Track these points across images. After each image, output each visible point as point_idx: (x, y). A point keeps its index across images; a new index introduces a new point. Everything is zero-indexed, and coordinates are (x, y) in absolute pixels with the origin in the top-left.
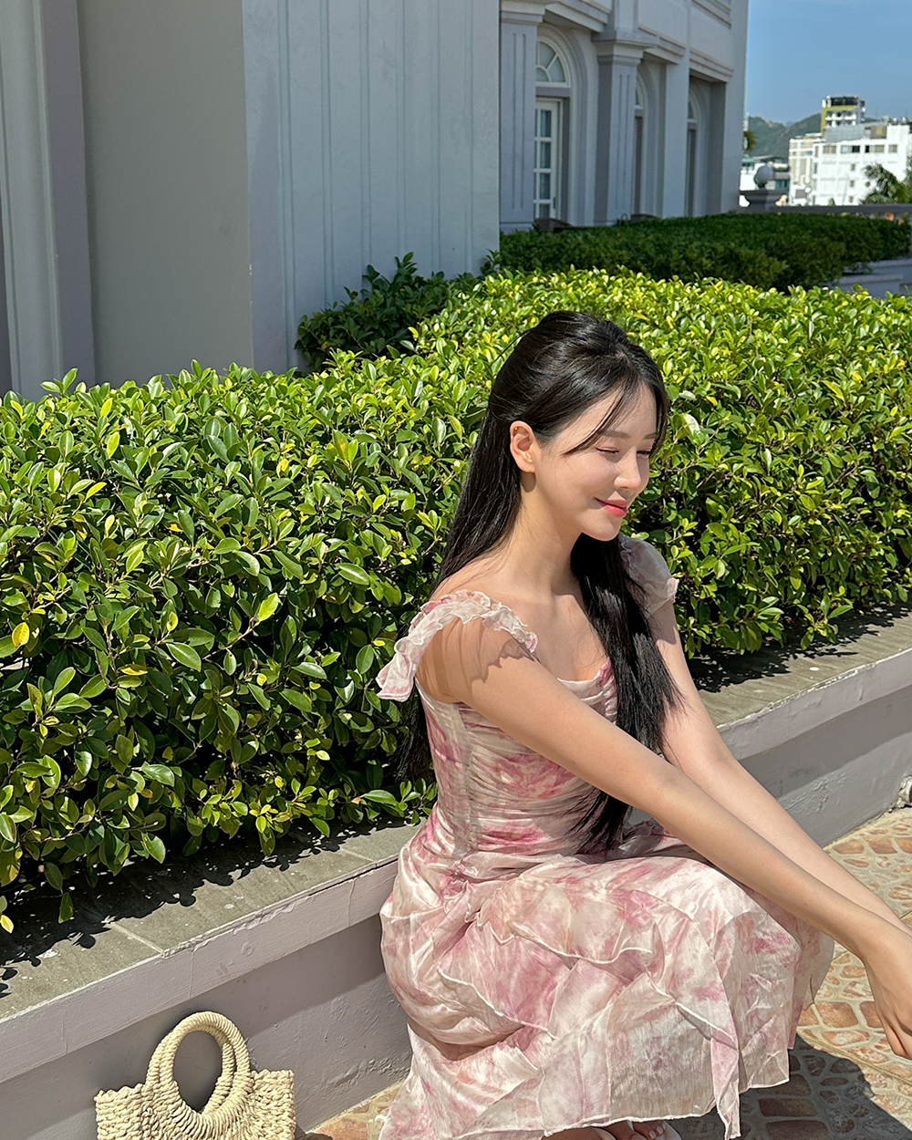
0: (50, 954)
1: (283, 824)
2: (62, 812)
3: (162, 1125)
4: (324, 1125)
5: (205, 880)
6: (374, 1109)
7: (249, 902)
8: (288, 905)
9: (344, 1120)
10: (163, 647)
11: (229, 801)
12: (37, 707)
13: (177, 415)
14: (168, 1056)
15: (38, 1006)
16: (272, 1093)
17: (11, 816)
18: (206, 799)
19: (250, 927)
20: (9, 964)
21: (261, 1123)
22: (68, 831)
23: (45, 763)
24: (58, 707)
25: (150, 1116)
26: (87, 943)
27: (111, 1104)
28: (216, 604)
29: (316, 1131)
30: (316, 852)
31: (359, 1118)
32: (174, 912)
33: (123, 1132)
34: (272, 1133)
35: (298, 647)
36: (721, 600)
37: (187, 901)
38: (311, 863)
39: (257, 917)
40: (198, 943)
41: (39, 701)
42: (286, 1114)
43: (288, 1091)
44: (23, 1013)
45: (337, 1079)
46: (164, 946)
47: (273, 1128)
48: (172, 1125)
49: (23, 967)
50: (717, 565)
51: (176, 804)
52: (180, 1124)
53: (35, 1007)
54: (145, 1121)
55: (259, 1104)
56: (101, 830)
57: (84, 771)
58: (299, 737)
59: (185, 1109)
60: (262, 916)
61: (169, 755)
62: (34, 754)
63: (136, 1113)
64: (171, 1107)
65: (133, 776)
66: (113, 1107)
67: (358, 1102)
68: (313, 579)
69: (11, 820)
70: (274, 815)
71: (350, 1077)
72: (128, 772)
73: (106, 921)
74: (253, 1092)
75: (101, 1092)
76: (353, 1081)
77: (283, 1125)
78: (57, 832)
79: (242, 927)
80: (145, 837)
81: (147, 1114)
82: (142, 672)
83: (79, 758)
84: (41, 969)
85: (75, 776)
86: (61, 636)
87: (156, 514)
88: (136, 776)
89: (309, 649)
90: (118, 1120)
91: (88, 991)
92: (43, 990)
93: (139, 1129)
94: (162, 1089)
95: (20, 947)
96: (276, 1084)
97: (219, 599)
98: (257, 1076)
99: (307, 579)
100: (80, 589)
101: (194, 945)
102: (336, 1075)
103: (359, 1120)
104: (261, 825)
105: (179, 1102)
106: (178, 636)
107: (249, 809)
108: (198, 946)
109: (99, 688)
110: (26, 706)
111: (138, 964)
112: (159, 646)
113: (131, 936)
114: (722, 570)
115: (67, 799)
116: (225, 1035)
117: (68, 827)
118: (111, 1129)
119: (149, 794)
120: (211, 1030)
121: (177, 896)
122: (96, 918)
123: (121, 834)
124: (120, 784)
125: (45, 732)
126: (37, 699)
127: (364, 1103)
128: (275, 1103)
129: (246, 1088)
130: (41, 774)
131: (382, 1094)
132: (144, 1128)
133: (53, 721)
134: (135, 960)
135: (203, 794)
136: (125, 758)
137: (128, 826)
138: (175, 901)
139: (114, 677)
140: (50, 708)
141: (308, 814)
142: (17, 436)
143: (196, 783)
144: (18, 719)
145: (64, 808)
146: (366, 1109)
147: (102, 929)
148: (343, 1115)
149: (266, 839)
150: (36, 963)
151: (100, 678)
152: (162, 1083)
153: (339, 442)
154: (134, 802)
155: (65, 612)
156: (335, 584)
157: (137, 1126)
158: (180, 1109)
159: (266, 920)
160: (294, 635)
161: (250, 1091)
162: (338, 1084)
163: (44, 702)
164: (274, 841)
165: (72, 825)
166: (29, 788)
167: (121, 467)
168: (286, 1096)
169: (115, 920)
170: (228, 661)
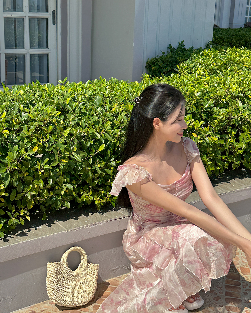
0: (40, 227)
1: (103, 203)
2: (44, 193)
3: (63, 272)
4: (109, 280)
5: (82, 215)
6: (122, 278)
7: (91, 221)
8: (101, 223)
9: (114, 279)
10: (73, 155)
11: (89, 195)
12: (39, 167)
13: (90, 93)
14: (66, 256)
15: (34, 239)
16: (93, 269)
17: (30, 193)
18: (82, 194)
19: (90, 227)
20: (30, 228)
21: (89, 276)
22: (46, 198)
23: (40, 181)
24: (44, 168)
25: (60, 270)
26: (49, 226)
27: (50, 265)
28: (88, 145)
29: (106, 281)
30: (112, 211)
31: (118, 279)
32: (72, 221)
33: (52, 272)
34: (91, 279)
35: (111, 158)
36: (245, 155)
37: (76, 219)
38: (110, 214)
39: (92, 225)
40: (76, 229)
41: (40, 166)
42: (96, 275)
43: (97, 269)
44: (30, 240)
45: (113, 269)
46: (67, 229)
47: (92, 277)
48: (65, 273)
49: (33, 230)
50: (242, 145)
51: (74, 194)
52: (67, 273)
53: (33, 239)
54: (58, 271)
55: (89, 271)
56: (55, 199)
57: (50, 184)
58: (109, 181)
59: (69, 269)
60: (94, 225)
61: (74, 182)
62: (38, 179)
63: (56, 268)
64: (65, 268)
65: (63, 187)
66: (51, 266)
67: (119, 276)
68: (115, 141)
69: (30, 194)
70: (101, 200)
71: (117, 269)
72: (62, 185)
73: (56, 221)
74: (88, 268)
75: (49, 262)
76: (117, 270)
77: (94, 277)
78: (43, 198)
79: (88, 227)
80: (66, 202)
81: (59, 269)
82: (67, 161)
83: (49, 180)
84: (37, 231)
85: (48, 185)
86: (47, 150)
87: (75, 121)
88: (64, 187)
89: (113, 159)
90: (51, 269)
91: (46, 237)
92: (36, 235)
93: (56, 272)
94: (63, 264)
95: (33, 225)
96: (94, 267)
97: (89, 144)
98: (89, 264)
99: (114, 141)
100: (53, 139)
101: (75, 230)
102: (113, 268)
103: (118, 280)
104: (96, 203)
105: (67, 267)
106: (77, 153)
107: (94, 198)
108: (76, 230)
109: (55, 164)
110: (37, 167)
111: (60, 232)
112: (72, 155)
113: (60, 226)
114: (244, 146)
115: (46, 190)
116: (82, 253)
117: (45, 197)
118: (50, 271)
119: (67, 191)
120: (78, 251)
121: (74, 217)
122: (54, 220)
123: (60, 200)
124: (60, 188)
125: (40, 173)
126: (39, 165)
127: (120, 276)
128: (93, 271)
129: (86, 267)
130: (39, 183)
131: (126, 274)
132: (58, 272)
133: (43, 171)
134: (59, 231)
135: (82, 193)
136: (61, 182)
137: (61, 198)
138: (73, 218)
139: (60, 162)
140: (42, 168)
141: (110, 201)
142: (45, 97)
143: (80, 190)
144: (34, 170)
145: (45, 192)
146: (121, 278)
147: (54, 223)
148: (114, 278)
149: (98, 206)
150: (36, 229)
151: (56, 162)
152: (64, 262)
153: (129, 105)
154: (63, 193)
155: (48, 144)
156: (122, 143)
157: (56, 271)
158: (68, 269)
159: (95, 226)
160: (110, 155)
161: (87, 267)
162: (113, 270)
163: (41, 166)
164: (100, 207)
165: (47, 197)
166: (36, 186)
167: (69, 107)
168: (96, 270)
169: (58, 221)
170: (90, 160)
